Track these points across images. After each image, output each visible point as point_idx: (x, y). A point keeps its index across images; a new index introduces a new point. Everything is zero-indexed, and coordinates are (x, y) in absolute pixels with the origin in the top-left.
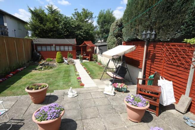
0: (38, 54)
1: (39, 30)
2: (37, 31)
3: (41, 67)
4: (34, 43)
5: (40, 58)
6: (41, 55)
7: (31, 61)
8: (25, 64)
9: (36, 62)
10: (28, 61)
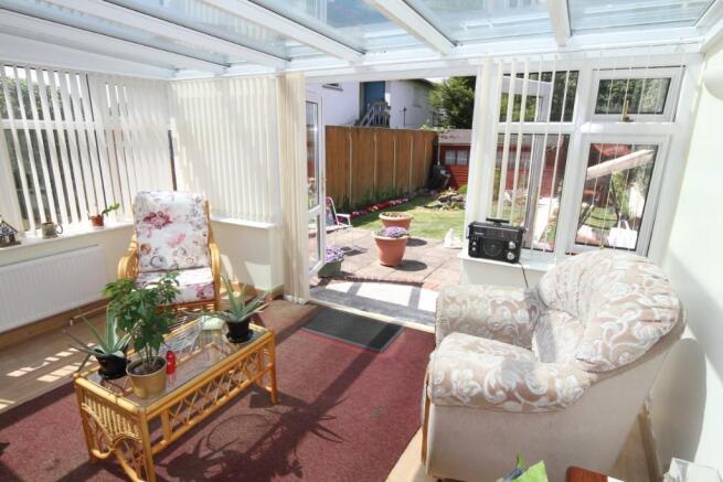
0: (443, 172)
1: (461, 105)
2: (455, 108)
3: (440, 203)
4: (441, 141)
5: (447, 181)
6: (449, 176)
7: (424, 188)
8: (408, 193)
9: (432, 192)
10: (418, 189)
